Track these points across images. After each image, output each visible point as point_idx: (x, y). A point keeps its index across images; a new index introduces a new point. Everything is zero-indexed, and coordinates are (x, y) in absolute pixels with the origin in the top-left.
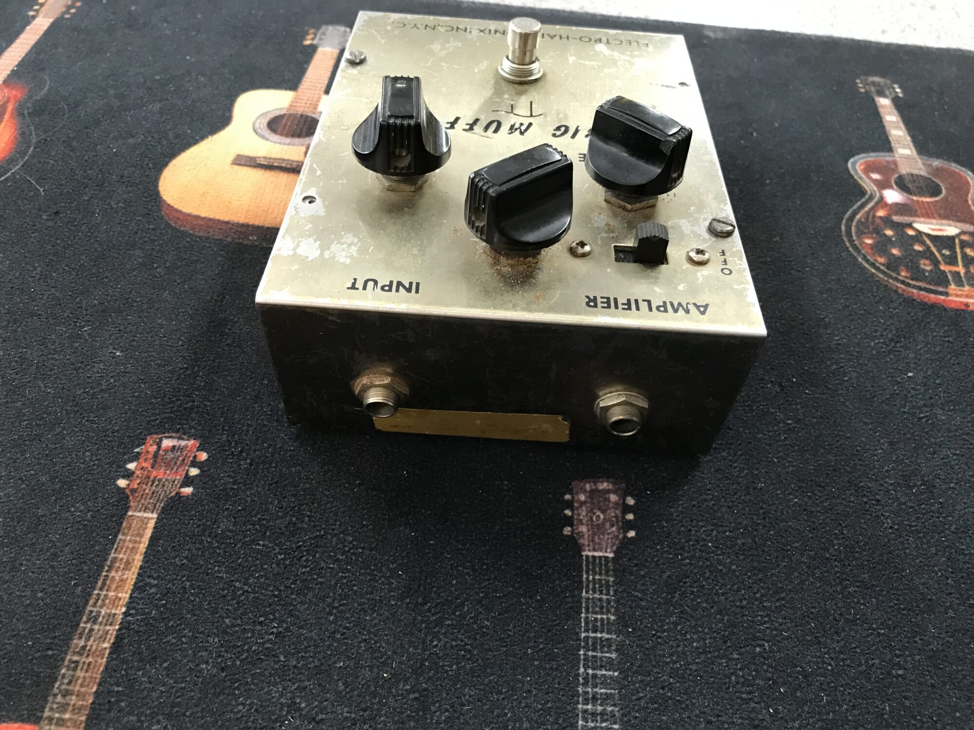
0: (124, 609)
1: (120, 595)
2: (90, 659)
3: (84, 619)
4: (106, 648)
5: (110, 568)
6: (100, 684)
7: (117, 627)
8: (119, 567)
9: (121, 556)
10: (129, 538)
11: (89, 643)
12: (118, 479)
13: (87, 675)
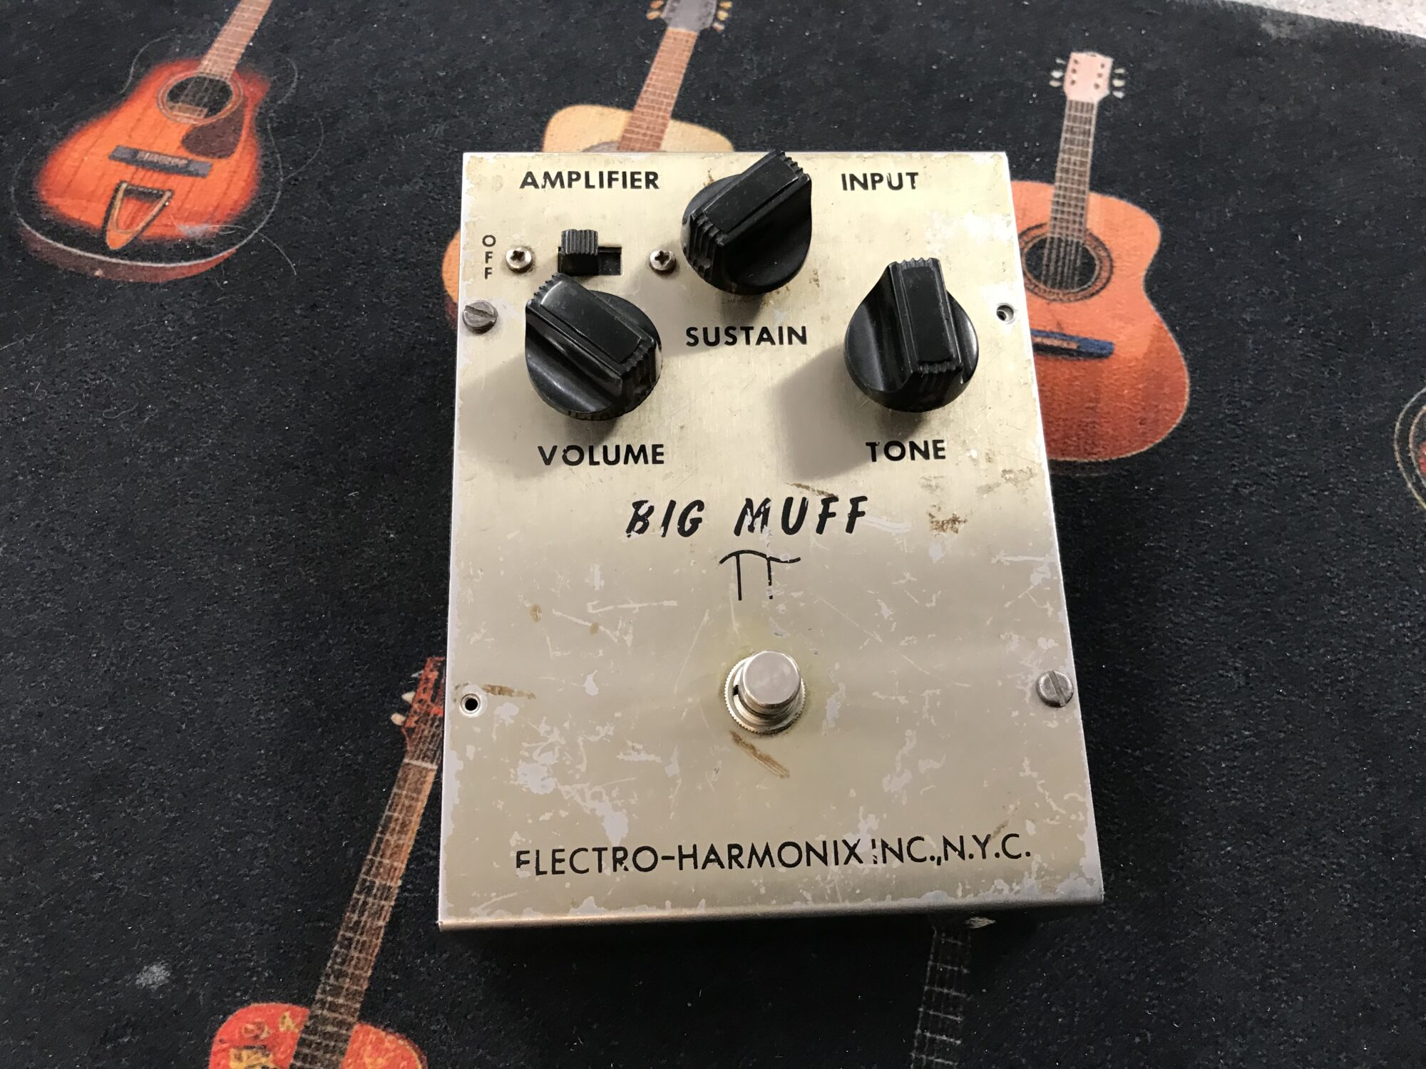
0: (400, 883)
1: (396, 864)
2: (364, 938)
3: (357, 888)
4: (381, 927)
5: (385, 828)
6: (375, 968)
7: (393, 903)
8: (394, 829)
9: (396, 815)
10: (404, 793)
11: (364, 919)
12: (393, 713)
13: (362, 956)
